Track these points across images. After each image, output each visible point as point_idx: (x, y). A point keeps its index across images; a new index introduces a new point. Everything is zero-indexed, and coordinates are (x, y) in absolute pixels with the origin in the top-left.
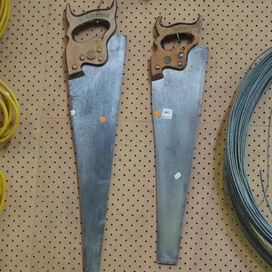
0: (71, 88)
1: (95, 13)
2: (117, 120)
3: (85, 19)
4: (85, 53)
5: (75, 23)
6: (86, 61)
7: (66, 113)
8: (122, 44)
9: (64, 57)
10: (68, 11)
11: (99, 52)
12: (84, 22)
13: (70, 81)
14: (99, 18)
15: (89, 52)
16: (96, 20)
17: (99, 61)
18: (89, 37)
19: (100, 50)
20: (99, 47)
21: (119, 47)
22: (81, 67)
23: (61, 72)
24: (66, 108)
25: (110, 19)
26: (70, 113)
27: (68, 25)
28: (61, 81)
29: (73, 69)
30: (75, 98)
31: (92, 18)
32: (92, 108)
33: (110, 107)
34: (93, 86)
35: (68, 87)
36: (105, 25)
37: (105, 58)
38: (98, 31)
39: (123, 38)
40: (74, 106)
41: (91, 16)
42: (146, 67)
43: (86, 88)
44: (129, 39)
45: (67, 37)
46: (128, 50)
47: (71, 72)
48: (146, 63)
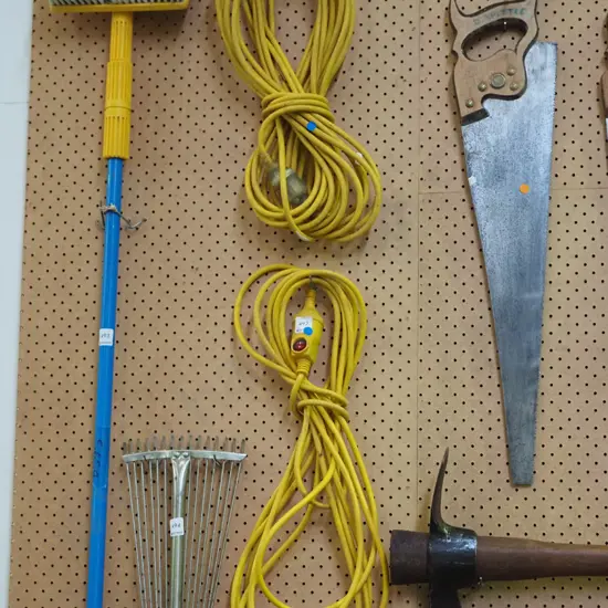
0: (466, 139)
1: (500, 7)
2: (550, 190)
3: (484, 20)
4: (486, 79)
5: (466, 28)
6: (490, 91)
7: (460, 182)
8: (551, 58)
9: (452, 89)
10: (454, 10)
11: (510, 74)
12: (482, 24)
13: (463, 128)
14: (507, 16)
15: (494, 75)
16: (503, 20)
17: (513, 89)
18: (491, 51)
19: (512, 71)
20: (510, 67)
21: (545, 63)
22: (482, 102)
23: (447, 113)
24: (459, 174)
25: (527, 17)
26: (467, 182)
27: (455, 32)
28: (448, 129)
29: (468, 106)
30: (475, 156)
31: (495, 19)
32: (504, 171)
33: (535, 168)
34: (504, 134)
35: (461, 138)
36: (519, 27)
37: (522, 84)
38: (506, 39)
39: (551, 48)
40: (474, 170)
41: (492, 16)
42: (594, 95)
43: (491, 139)
44: (561, 48)
45: (454, 53)
46: (561, 69)
47: (465, 112)
48: (594, 89)
